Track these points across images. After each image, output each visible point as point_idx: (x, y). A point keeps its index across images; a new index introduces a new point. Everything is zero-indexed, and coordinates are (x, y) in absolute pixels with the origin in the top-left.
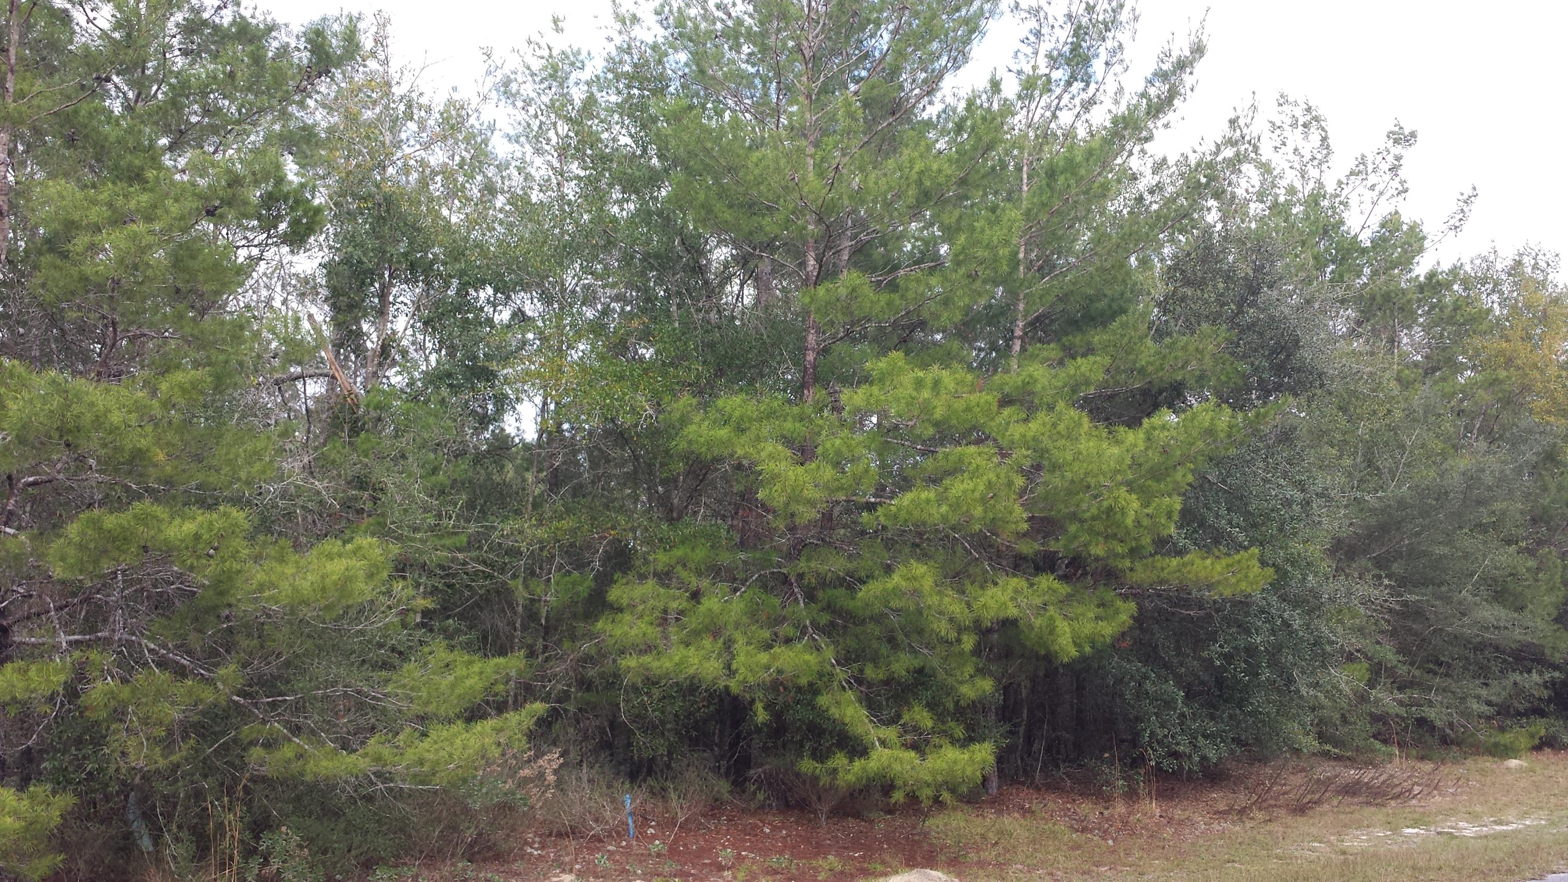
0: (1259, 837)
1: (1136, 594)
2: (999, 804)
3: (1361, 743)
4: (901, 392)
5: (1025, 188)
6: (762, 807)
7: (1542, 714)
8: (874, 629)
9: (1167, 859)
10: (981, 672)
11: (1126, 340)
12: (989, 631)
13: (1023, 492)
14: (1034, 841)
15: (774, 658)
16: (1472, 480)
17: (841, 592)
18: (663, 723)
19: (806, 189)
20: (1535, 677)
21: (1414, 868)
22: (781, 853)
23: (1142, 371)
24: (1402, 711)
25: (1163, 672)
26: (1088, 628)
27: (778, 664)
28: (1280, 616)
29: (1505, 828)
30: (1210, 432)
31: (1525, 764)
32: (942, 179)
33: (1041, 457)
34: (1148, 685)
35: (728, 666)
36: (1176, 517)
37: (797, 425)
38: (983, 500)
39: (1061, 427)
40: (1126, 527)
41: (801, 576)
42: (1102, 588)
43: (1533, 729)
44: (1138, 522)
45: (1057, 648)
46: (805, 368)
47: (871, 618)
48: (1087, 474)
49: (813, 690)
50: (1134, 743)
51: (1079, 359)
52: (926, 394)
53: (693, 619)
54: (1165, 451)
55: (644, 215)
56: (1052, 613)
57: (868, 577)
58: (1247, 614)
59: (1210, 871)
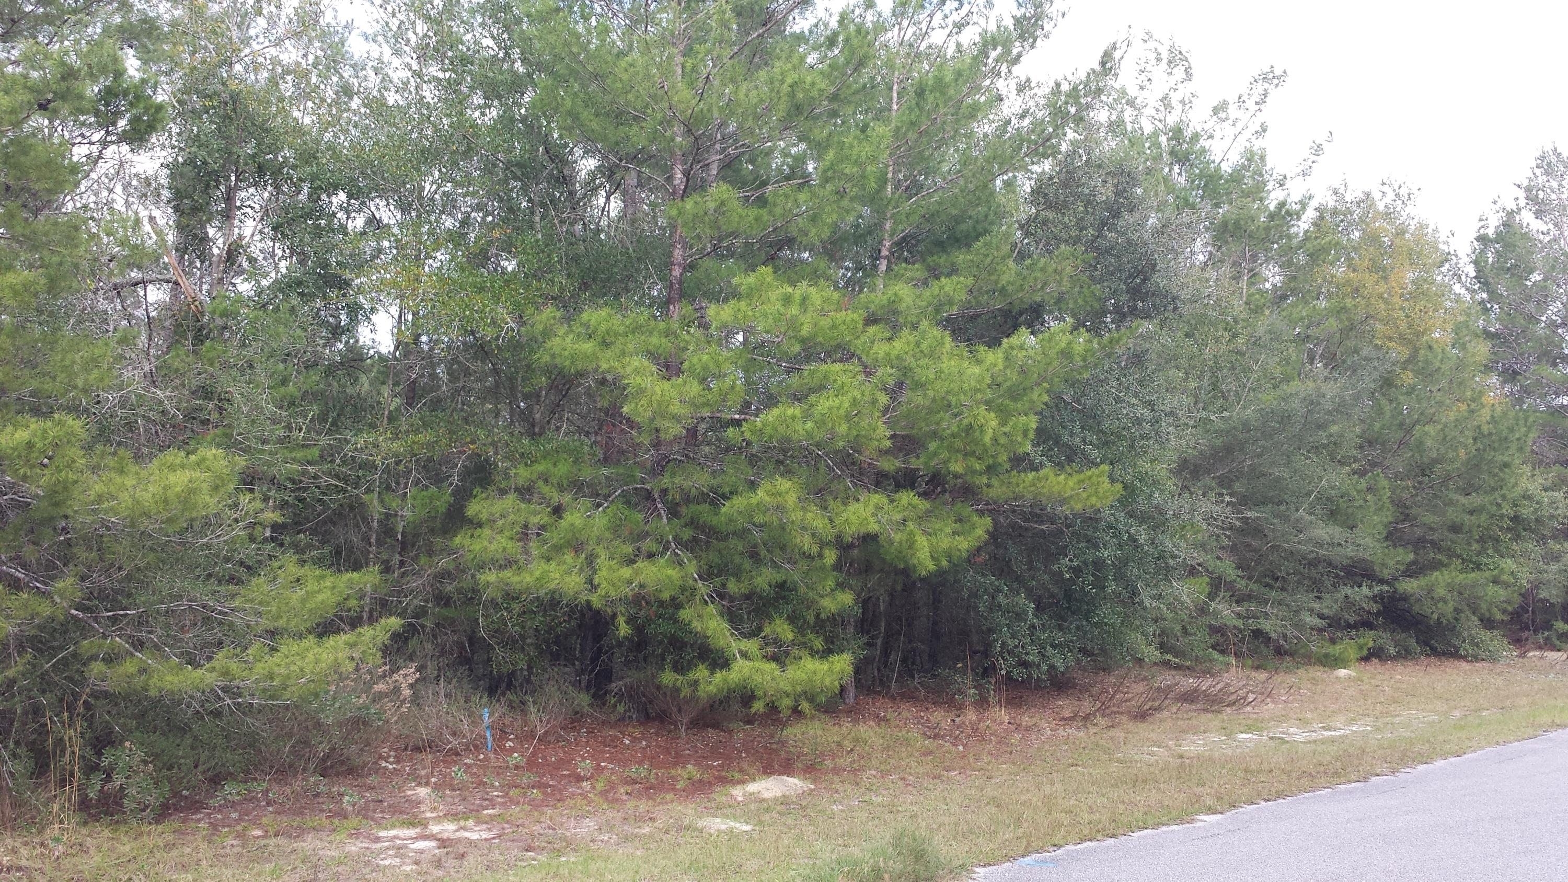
0: (1102, 742)
1: (992, 508)
2: (855, 712)
3: (1201, 654)
4: (767, 308)
5: (895, 107)
6: (622, 719)
7: (1370, 626)
8: (738, 545)
9: (1014, 764)
10: (841, 586)
11: (989, 260)
12: (850, 546)
13: (886, 410)
14: (887, 748)
15: (637, 573)
16: (1312, 403)
17: (705, 507)
18: (523, 637)
19: (675, 99)
20: (1365, 590)
21: (1246, 771)
22: (640, 763)
23: (1003, 290)
24: (1239, 623)
25: (1015, 585)
26: (945, 543)
27: (641, 578)
28: (1127, 532)
29: (1333, 733)
30: (1066, 354)
31: (1353, 674)
32: (814, 93)
33: (905, 375)
34: (1001, 599)
35: (590, 581)
36: (1032, 435)
37: (664, 340)
38: (848, 418)
39: (924, 346)
40: (984, 445)
41: (664, 492)
42: (959, 505)
43: (1362, 641)
44: (995, 440)
45: (915, 561)
46: (671, 283)
47: (734, 533)
48: (948, 392)
49: (676, 604)
50: (986, 654)
51: (943, 279)
52: (794, 310)
53: (555, 535)
54: (1023, 371)
55: (507, 121)
56: (912, 527)
57: (731, 493)
58: (1096, 529)
59: (1054, 774)
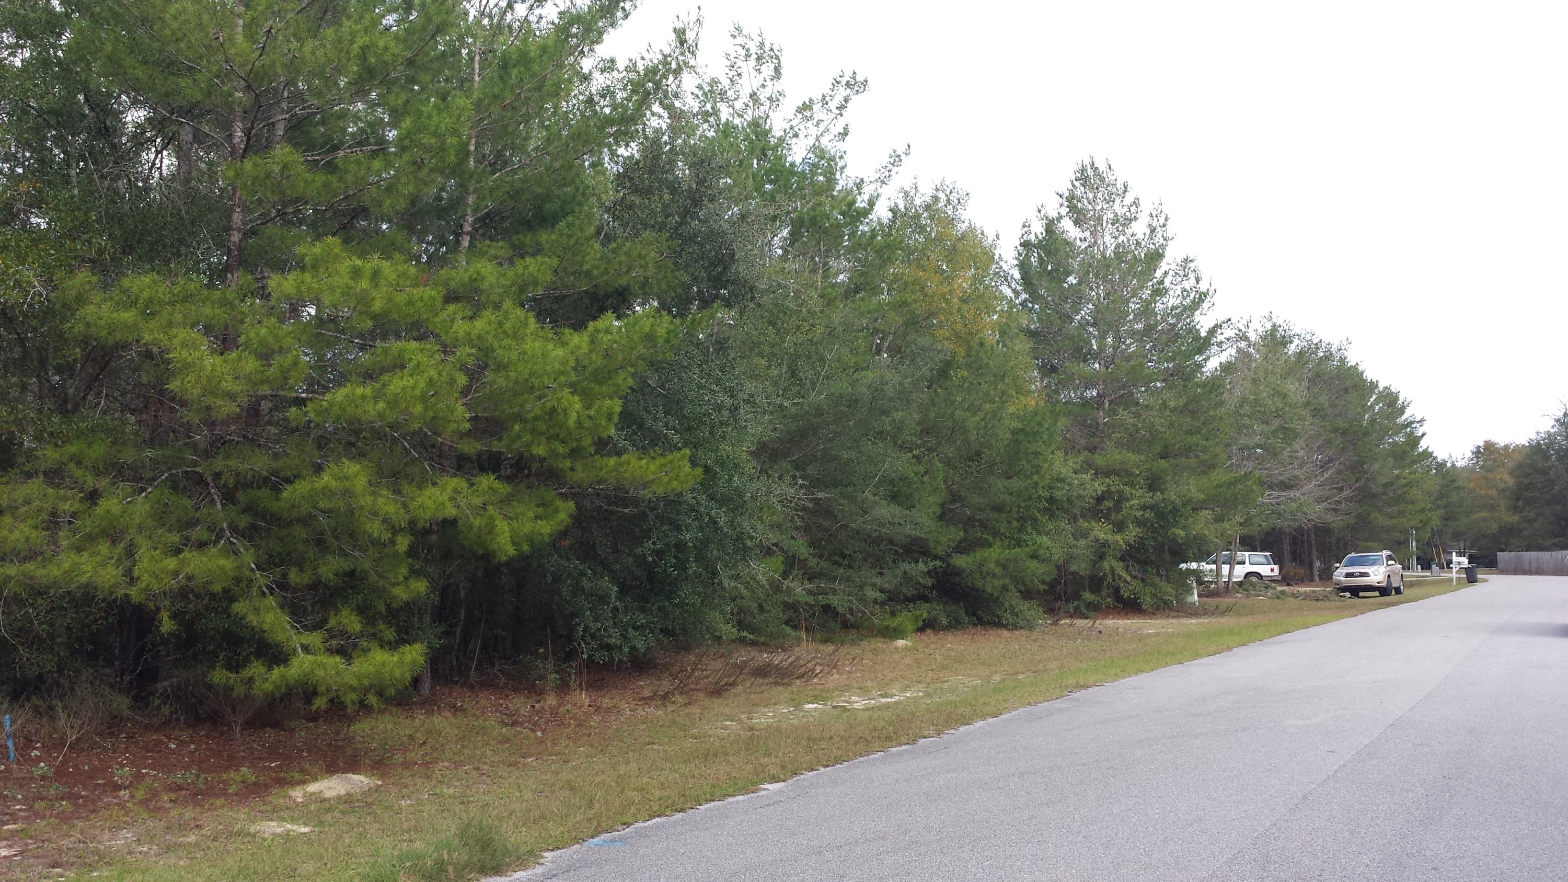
0: (678, 719)
1: (576, 494)
2: (430, 704)
3: (774, 630)
4: (337, 281)
5: (477, 78)
6: (167, 722)
7: (926, 599)
8: (300, 532)
9: (592, 745)
10: (415, 573)
11: (572, 241)
12: (426, 532)
13: (465, 392)
14: (463, 738)
15: (183, 563)
16: (877, 391)
17: (265, 492)
18: (51, 636)
19: (233, 51)
20: (921, 566)
21: (809, 739)
22: (187, 768)
23: (588, 273)
24: (810, 599)
25: (599, 569)
26: (527, 527)
27: (188, 570)
28: (708, 514)
29: (889, 700)
30: (650, 338)
31: (910, 644)
32: (387, 58)
33: (486, 356)
34: (584, 582)
35: (128, 573)
36: (616, 419)
37: (217, 311)
38: (424, 398)
39: (507, 326)
40: (568, 428)
41: (217, 475)
42: (543, 488)
43: (918, 612)
44: (579, 423)
45: (495, 547)
46: (229, 250)
47: (299, 520)
48: (531, 374)
49: (229, 596)
50: (569, 638)
51: (527, 259)
52: (364, 284)
53: (88, 522)
54: (607, 355)
55: (41, 63)
56: (492, 512)
57: (295, 477)
58: (679, 513)
59: (631, 754)
